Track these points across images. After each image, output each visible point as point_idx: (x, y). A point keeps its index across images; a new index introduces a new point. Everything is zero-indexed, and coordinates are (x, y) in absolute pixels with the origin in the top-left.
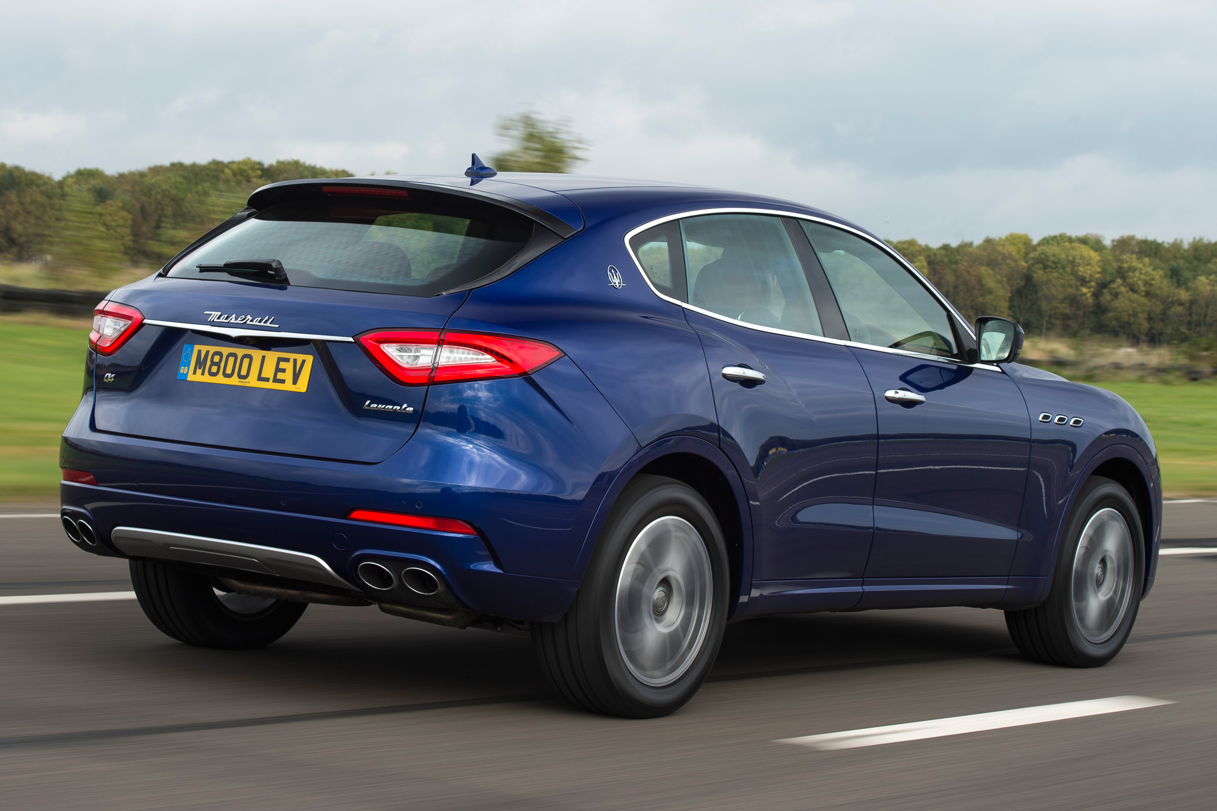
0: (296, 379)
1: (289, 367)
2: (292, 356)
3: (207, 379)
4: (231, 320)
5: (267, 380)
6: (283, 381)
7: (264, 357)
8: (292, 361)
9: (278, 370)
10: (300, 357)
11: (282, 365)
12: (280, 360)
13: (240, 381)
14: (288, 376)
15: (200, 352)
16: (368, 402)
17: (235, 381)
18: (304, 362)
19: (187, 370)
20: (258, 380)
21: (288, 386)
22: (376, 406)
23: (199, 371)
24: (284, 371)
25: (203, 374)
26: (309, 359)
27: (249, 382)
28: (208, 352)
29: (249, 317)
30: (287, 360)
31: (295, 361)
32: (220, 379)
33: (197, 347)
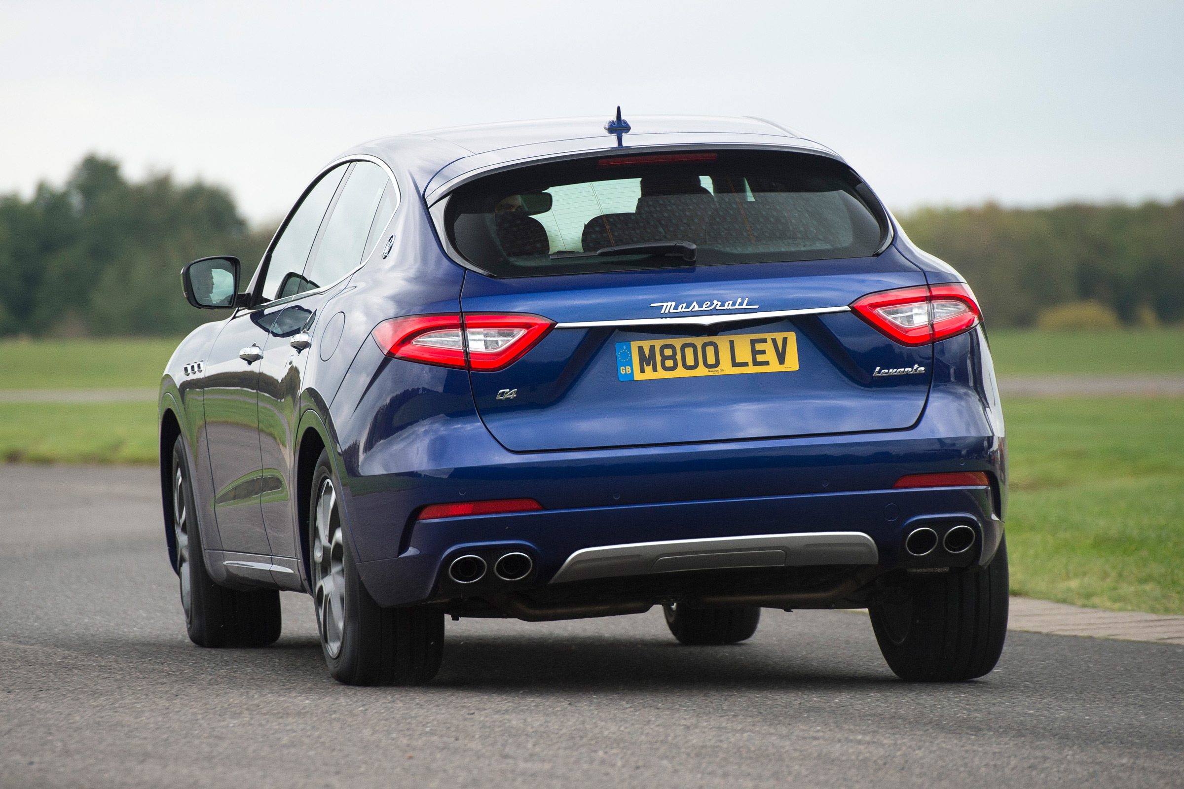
0: (781, 359)
1: (769, 347)
2: (769, 336)
3: (661, 374)
4: (694, 308)
5: (745, 364)
6: (767, 363)
7: (732, 344)
8: (770, 342)
9: (755, 353)
10: (779, 337)
11: (758, 347)
12: (753, 342)
13: (709, 371)
14: (771, 355)
15: (641, 349)
16: (878, 369)
17: (702, 371)
18: (785, 340)
19: (630, 370)
20: (733, 367)
21: (775, 366)
22: (887, 371)
23: (648, 369)
24: (763, 352)
25: (655, 370)
26: (792, 337)
27: (723, 370)
28: (652, 348)
29: (715, 302)
30: (764, 341)
31: (774, 340)
32: (680, 372)
33: (634, 345)
